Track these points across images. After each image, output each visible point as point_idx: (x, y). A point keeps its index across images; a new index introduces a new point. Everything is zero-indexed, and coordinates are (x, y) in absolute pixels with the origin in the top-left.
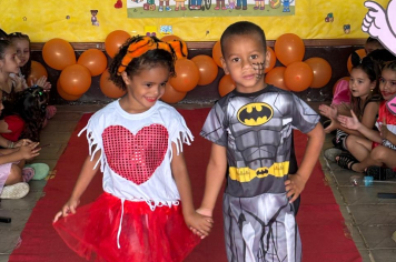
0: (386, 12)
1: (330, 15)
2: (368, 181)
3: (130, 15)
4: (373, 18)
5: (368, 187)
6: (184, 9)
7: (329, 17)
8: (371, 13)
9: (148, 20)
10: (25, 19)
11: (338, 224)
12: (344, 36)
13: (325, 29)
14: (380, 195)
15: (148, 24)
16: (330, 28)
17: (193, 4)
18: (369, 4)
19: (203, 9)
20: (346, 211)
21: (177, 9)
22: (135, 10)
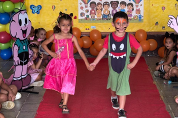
0: (176, 19)
1: (157, 23)
2: (170, 82)
3: (79, 22)
4: (172, 22)
5: (170, 85)
6: (100, 19)
7: (157, 24)
8: (171, 20)
9: (87, 24)
10: (39, 23)
11: (158, 96)
12: (162, 31)
13: (155, 28)
14: (174, 87)
15: (86, 25)
16: (157, 27)
17: (104, 18)
18: (170, 16)
19: (107, 19)
20: (161, 92)
21: (98, 20)
22: (82, 20)
